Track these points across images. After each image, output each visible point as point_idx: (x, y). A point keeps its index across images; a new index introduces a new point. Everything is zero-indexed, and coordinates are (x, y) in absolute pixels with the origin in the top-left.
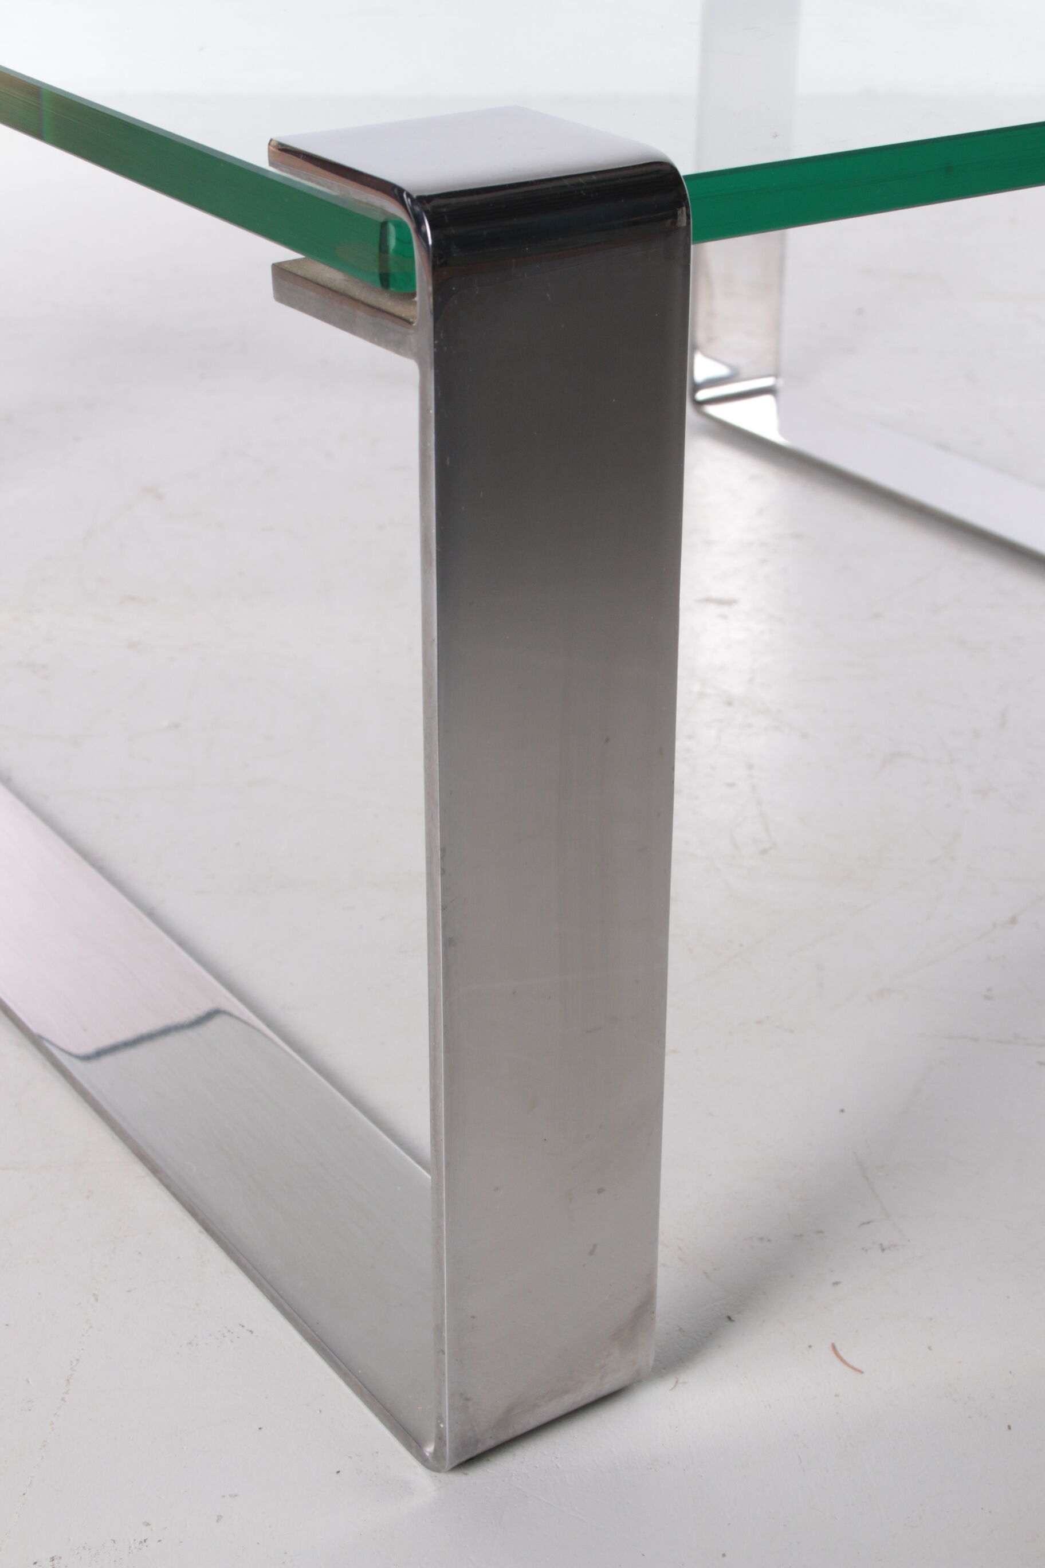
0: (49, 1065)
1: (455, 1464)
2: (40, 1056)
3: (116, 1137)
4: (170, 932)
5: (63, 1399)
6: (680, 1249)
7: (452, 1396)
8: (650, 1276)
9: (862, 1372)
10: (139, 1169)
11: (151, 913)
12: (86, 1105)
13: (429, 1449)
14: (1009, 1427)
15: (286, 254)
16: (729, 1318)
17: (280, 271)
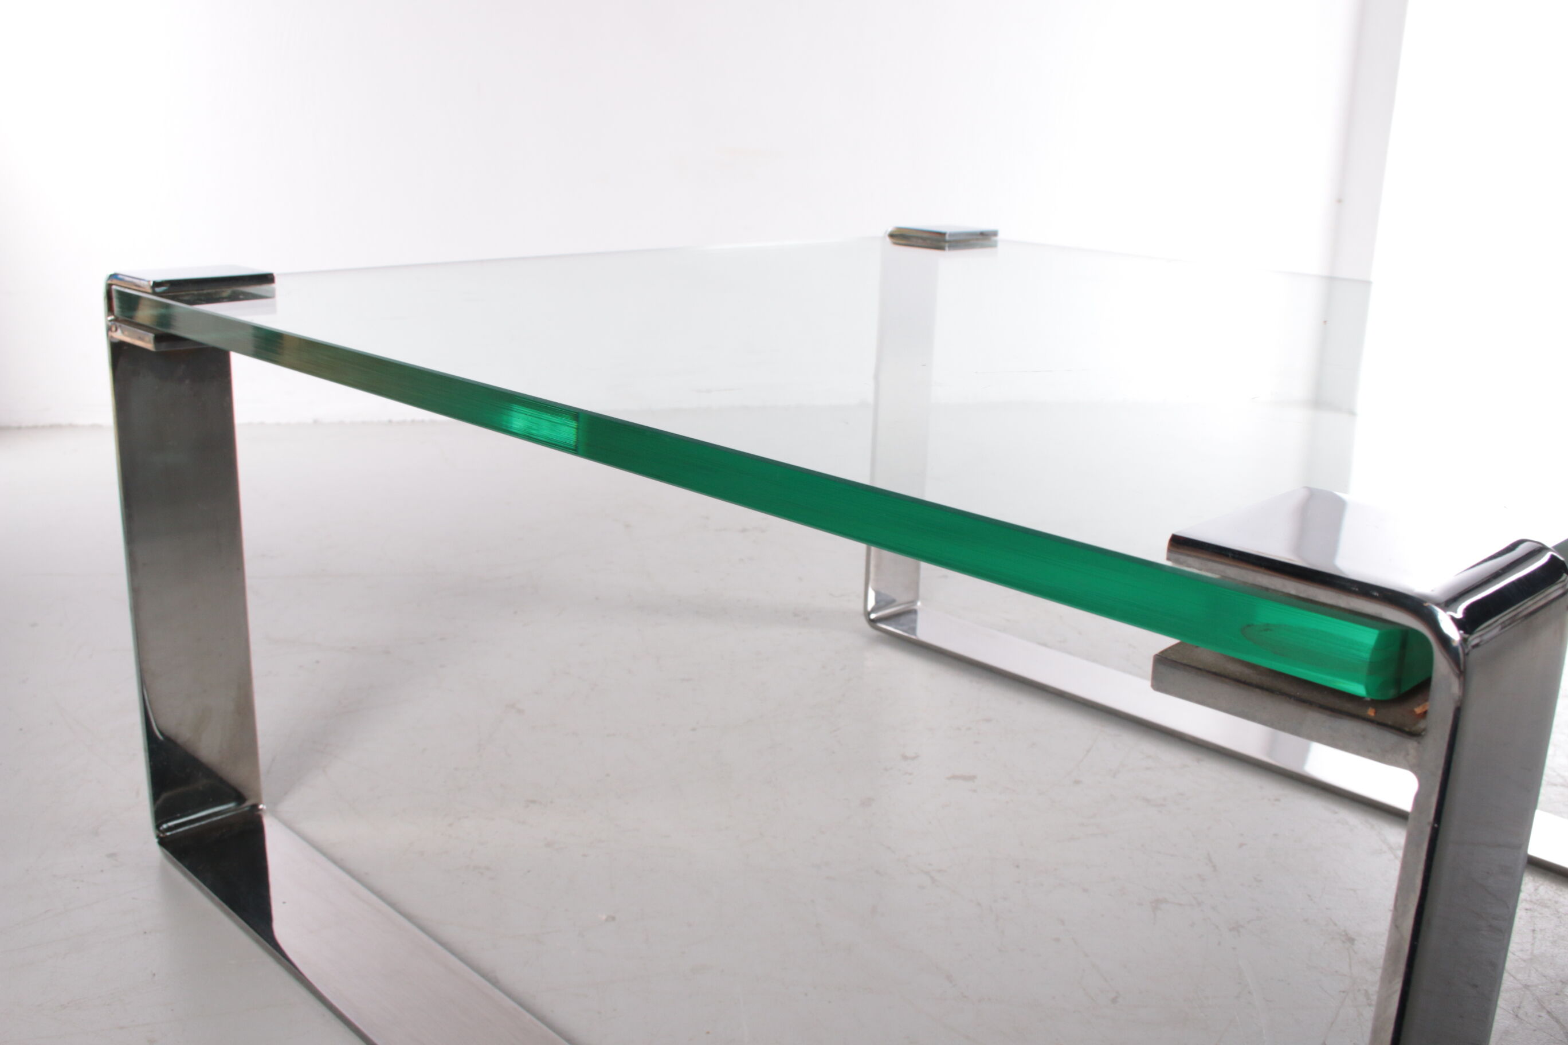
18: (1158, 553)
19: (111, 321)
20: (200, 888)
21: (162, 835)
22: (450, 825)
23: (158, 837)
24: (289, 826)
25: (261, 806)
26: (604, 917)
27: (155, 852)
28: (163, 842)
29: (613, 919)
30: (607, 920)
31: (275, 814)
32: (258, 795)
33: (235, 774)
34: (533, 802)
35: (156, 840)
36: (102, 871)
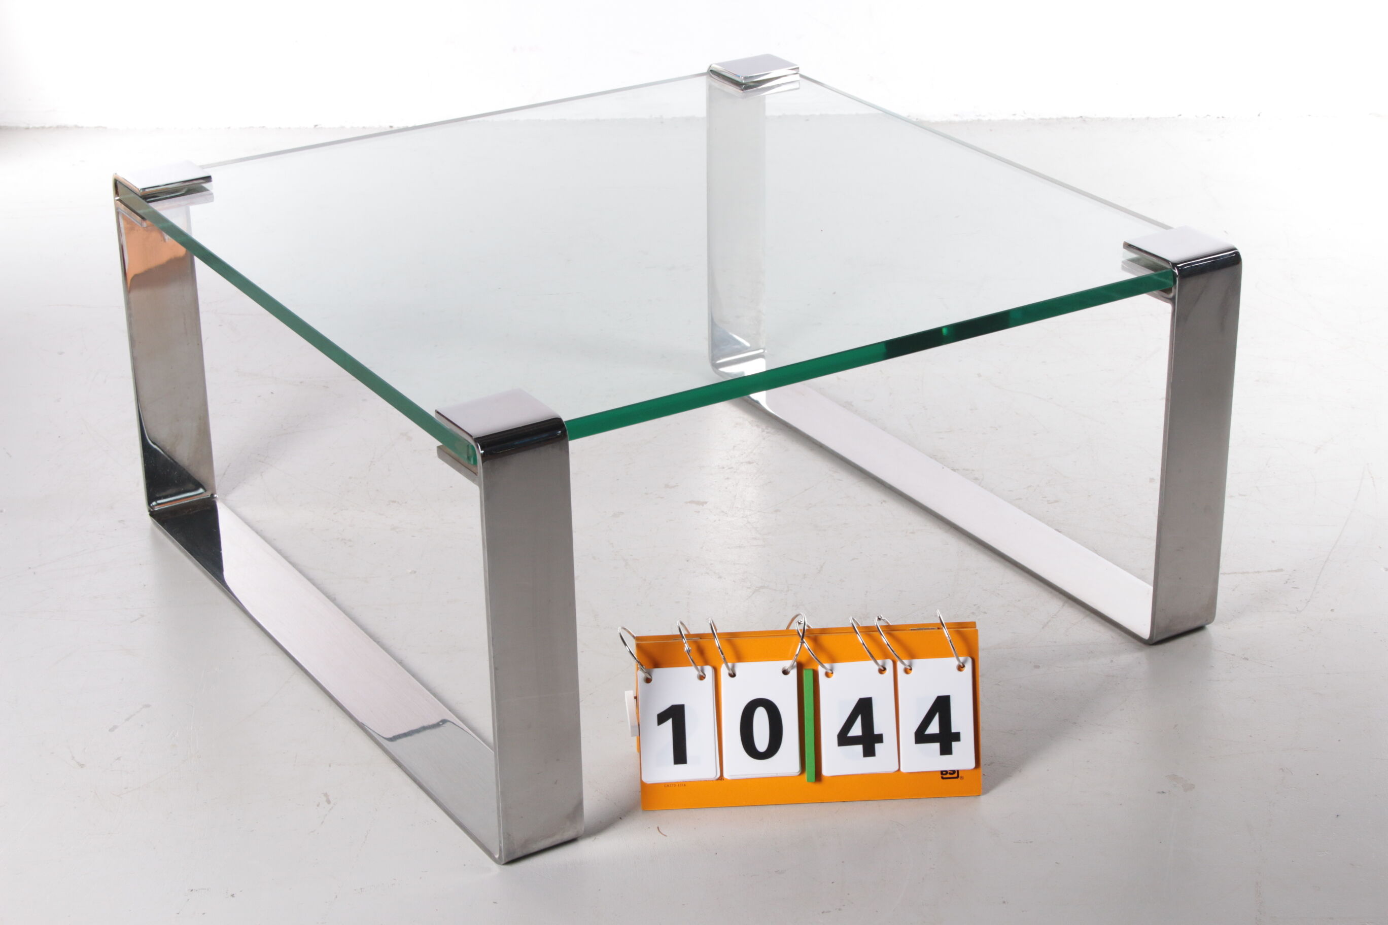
0: (356, 725)
1: (507, 861)
2: (353, 722)
3: (385, 754)
4: (409, 671)
5: (364, 842)
6: (607, 795)
7: (503, 833)
8: (581, 794)
9: (666, 836)
10: (394, 765)
11: (401, 663)
12: (372, 741)
13: (497, 856)
14: (716, 854)
15: (440, 444)
16: (621, 818)
17: (439, 447)
18: (433, 414)
19: (117, 200)
20: (173, 542)
21: (152, 510)
22: (335, 514)
23: (149, 511)
24: (232, 509)
25: (215, 496)
26: (410, 571)
27: (148, 520)
28: (153, 514)
29: (415, 572)
30: (411, 573)
31: (224, 502)
32: (213, 488)
33: (199, 473)
34: (394, 502)
35: (148, 513)
36: (116, 530)
